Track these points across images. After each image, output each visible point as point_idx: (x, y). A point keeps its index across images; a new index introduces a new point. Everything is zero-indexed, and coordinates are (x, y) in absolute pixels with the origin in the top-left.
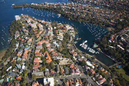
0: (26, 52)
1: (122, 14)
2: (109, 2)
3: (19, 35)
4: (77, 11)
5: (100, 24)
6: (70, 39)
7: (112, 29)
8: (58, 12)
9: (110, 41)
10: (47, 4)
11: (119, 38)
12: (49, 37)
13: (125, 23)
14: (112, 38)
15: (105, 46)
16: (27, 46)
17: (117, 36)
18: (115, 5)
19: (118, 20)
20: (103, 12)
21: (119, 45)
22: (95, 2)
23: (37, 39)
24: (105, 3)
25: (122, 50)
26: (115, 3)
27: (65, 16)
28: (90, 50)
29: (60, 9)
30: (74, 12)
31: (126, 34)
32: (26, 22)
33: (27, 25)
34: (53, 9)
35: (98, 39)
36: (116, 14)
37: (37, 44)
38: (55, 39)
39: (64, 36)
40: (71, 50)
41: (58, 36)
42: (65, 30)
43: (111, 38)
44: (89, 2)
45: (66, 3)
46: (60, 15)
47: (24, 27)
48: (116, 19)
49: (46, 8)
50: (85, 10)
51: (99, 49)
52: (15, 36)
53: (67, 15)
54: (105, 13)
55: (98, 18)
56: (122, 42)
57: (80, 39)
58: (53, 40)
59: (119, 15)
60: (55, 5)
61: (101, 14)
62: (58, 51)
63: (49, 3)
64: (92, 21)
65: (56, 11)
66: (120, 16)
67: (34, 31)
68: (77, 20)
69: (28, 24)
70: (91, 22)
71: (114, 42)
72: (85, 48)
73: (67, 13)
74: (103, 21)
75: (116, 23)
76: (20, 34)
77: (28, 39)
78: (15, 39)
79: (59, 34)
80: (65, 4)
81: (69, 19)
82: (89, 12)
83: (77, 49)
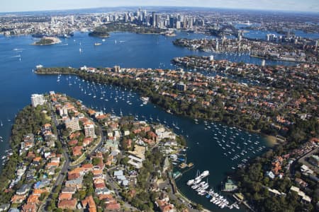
0: (37, 194)
1: (305, 101)
2: (275, 71)
3: (31, 146)
4: (189, 91)
5: (248, 126)
6: (162, 164)
7: (278, 141)
8: (142, 91)
9: (271, 175)
10: (120, 71)
11: (296, 167)
12: (105, 156)
13: (313, 126)
14: (277, 165)
15: (257, 189)
16: (45, 177)
17: (292, 162)
18: (290, 77)
19: (296, 115)
20: (256, 95)
21: (295, 185)
22: (239, 69)
23: (73, 160)
24: (265, 73)
25: (304, 201)
26: (289, 72)
27: (158, 103)
28: (214, 199)
29: (150, 83)
30: (183, 94)
31: (314, 156)
32: (58, 112)
33: (58, 121)
34: (132, 85)
35: (240, 166)
36: (291, 102)
37: (70, 173)
38: (121, 162)
39: (148, 157)
40: (161, 197)
41: (130, 154)
42: (152, 139)
43: (275, 166)
44: (225, 69)
45: (166, 71)
46: (146, 99)
47: (47, 126)
48: (289, 115)
49: (116, 81)
50: (210, 88)
51: (240, 196)
52: (22, 148)
53: (164, 101)
54: (262, 98)
55: (243, 110)
56: (303, 177)
57: (190, 165)
58: (116, 165)
59: (297, 103)
60: (139, 73)
61: (252, 101)
62: (124, 198)
63: (124, 70)
64: (227, 118)
65: (138, 88)
66: (302, 105)
67: (71, 137)
68: (190, 114)
69: (61, 118)
70: (225, 122)
71: (281, 176)
72: (201, 192)
73: (166, 95)
74: (256, 118)
75: (289, 123)
76: (35, 142)
77: (50, 159)
78: (21, 154)
79: (133, 150)
80: (163, 74)
81: (169, 111)
82: (220, 95)
83: (178, 193)
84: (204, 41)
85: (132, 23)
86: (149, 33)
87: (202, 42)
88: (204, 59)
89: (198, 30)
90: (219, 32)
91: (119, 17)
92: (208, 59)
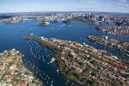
10: (55, 41)
22: (119, 46)
29: (62, 50)
34: (54, 49)
44: (111, 45)
45: (75, 44)
49: (49, 46)
81: (58, 71)
82: (92, 65)
84: (110, 28)
85: (83, 18)
86: (88, 22)
87: (108, 28)
88: (103, 38)
89: (111, 22)
90: (121, 23)
91: (80, 15)
92: (105, 38)
